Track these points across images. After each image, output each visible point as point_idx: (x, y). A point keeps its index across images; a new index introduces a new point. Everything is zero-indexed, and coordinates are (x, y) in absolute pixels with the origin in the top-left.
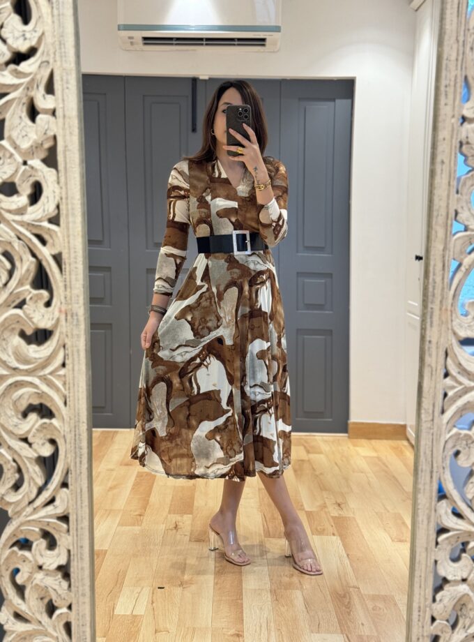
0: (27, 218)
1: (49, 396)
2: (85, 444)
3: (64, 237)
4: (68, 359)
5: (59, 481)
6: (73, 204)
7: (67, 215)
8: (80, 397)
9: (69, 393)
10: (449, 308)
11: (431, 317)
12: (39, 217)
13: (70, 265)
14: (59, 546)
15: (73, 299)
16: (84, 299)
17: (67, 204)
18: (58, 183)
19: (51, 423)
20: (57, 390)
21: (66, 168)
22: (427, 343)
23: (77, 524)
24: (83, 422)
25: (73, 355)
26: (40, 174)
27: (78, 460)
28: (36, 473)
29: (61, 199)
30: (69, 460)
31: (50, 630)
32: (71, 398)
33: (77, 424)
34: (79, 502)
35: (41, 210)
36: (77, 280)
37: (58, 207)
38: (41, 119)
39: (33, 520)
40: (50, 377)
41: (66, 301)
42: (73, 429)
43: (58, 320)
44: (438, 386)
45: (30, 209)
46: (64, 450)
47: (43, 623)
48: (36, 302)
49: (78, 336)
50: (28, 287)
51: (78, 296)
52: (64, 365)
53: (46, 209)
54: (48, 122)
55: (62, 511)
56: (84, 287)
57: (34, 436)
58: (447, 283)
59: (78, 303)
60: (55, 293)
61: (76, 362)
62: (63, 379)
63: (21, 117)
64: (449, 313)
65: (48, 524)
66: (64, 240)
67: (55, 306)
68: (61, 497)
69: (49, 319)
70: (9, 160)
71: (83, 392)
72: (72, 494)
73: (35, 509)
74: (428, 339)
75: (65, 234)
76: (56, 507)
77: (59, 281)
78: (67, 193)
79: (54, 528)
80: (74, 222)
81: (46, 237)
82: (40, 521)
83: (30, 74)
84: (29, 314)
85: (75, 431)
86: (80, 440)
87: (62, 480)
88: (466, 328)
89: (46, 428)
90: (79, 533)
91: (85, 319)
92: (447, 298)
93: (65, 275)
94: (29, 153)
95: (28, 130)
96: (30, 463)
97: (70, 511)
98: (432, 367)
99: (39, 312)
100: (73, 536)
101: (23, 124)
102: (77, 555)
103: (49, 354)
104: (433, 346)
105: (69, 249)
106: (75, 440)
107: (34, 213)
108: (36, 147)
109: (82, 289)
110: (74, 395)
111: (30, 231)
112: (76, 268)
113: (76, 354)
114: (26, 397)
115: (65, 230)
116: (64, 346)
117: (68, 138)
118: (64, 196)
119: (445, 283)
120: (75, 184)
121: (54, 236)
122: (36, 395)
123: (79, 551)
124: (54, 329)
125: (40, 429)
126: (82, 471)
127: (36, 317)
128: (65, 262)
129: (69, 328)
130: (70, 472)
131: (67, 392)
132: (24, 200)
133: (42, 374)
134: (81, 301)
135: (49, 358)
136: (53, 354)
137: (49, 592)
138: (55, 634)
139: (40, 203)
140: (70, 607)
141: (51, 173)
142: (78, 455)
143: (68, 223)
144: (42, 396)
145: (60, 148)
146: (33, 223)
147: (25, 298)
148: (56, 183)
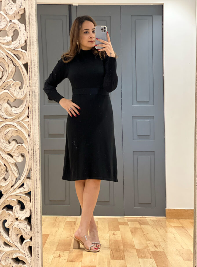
0: (11, 47)
1: (21, 132)
4: (30, 113)
5: (26, 175)
6: (33, 40)
7: (30, 45)
8: (36, 132)
9: (31, 130)
12: (18, 46)
13: (31, 68)
14: (26, 208)
15: (33, 84)
17: (30, 40)
19: (22, 146)
20: (25, 128)
21: (29, 23)
23: (34, 197)
24: (37, 145)
25: (32, 111)
26: (17, 26)
27: (35, 164)
28: (15, 171)
29: (27, 38)
30: (31, 164)
31: (22, 250)
32: (32, 133)
33: (34, 146)
34: (35, 186)
35: (18, 43)
36: (35, 75)
37: (26, 41)
38: (18, 1)
39: (13, 195)
40: (21, 122)
41: (30, 85)
42: (32, 149)
43: (26, 95)
45: (13, 43)
46: (28, 159)
47: (18, 247)
48: (16, 86)
49: (35, 102)
50: (12, 79)
52: (28, 117)
53: (20, 43)
54: (22, 2)
55: (27, 190)
57: (14, 152)
59: (35, 87)
60: (24, 83)
61: (34, 115)
62: (28, 123)
65: (21, 197)
66: (29, 57)
67: (24, 88)
68: (27, 183)
69: (21, 95)
70: (3, 20)
71: (37, 129)
72: (32, 181)
73: (14, 189)
75: (29, 54)
76: (24, 188)
77: (26, 76)
78: (30, 35)
79: (24, 199)
80: (33, 48)
81: (20, 55)
82: (17, 196)
84: (12, 92)
85: (34, 149)
86: (36, 154)
89: (19, 148)
93: (29, 73)
94: (13, 16)
95: (12, 6)
96: (13, 166)
97: (31, 190)
99: (17, 91)
100: (33, 203)
101: (10, 4)
102: (35, 212)
103: (21, 111)
105: (31, 61)
106: (34, 154)
107: (15, 44)
108: (16, 14)
109: (37, 80)
110: (33, 131)
111: (13, 53)
112: (34, 70)
113: (34, 111)
114: (10, 132)
115: (29, 52)
116: (28, 108)
117: (30, 9)
118: (28, 36)
120: (34, 31)
121: (24, 55)
122: (15, 131)
123: (35, 210)
124: (24, 100)
125: (17, 148)
126: (37, 170)
127: (16, 94)
128: (29, 67)
129: (31, 98)
130: (31, 170)
131: (30, 129)
132: (10, 38)
133: (18, 121)
134: (37, 85)
135: (21, 113)
136: (23, 112)
137: (21, 231)
138: (24, 252)
139: (17, 40)
140: (31, 239)
141: (22, 26)
142: (35, 161)
143: (30, 49)
144: (18, 132)
145: (27, 14)
146: (14, 49)
147: (10, 85)
148: (25, 30)
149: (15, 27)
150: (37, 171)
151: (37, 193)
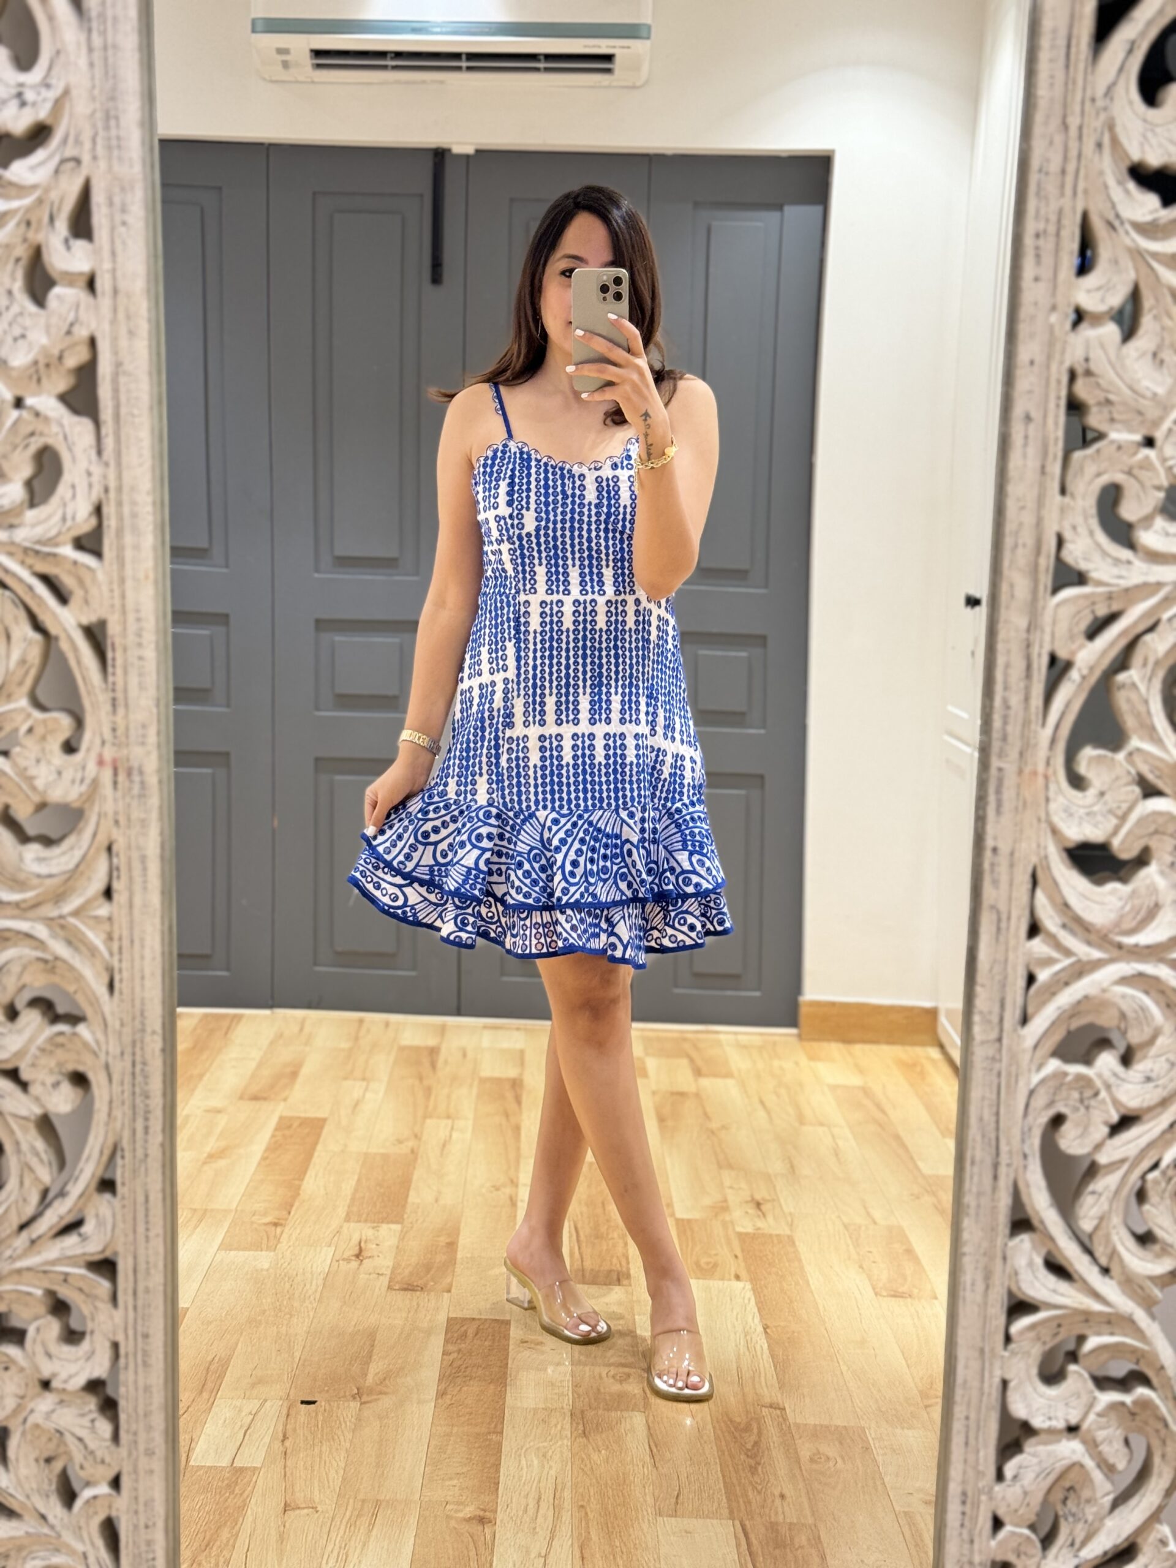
0: (22, 535)
1: (71, 968)
2: (156, 1084)
3: (111, 583)
4: (119, 877)
5: (93, 1175)
6: (134, 503)
7: (120, 532)
8: (147, 972)
9: (120, 961)
10: (1041, 768)
11: (998, 791)
12: (53, 532)
13: (125, 650)
14: (92, 1332)
15: (133, 733)
16: (159, 733)
17: (119, 504)
18: (99, 452)
19: (75, 1034)
20: (93, 951)
21: (117, 416)
22: (988, 854)
23: (136, 1281)
24: (154, 1033)
25: (130, 869)
26: (55, 429)
27: (140, 1123)
28: (37, 1154)
29: (106, 490)
30: (118, 1125)
31: (68, 1537)
32: (125, 974)
33: (138, 1036)
34: (141, 1229)
35: (58, 517)
36: (141, 687)
37: (98, 510)
38: (59, 297)
39: (29, 1269)
40: (72, 920)
41: (115, 737)
42: (129, 1050)
43: (95, 783)
44: (1011, 956)
45: (30, 515)
46: (106, 1098)
47: (50, 1518)
48: (43, 738)
49: (144, 823)
50: (23, 702)
51: (144, 726)
52: (108, 893)
53: (69, 516)
54: (78, 306)
55: (99, 1248)
56: (158, 706)
57: (33, 1065)
58: (1037, 708)
59: (143, 744)
60: (89, 721)
61: (137, 887)
62: (106, 927)
63: (10, 293)
64: (1040, 781)
65: (66, 1278)
66: (112, 591)
67: (88, 750)
68: (97, 1216)
69: (73, 782)
71: (154, 959)
72: (124, 1207)
73: (33, 1242)
74: (989, 843)
75: (116, 575)
76: (84, 1238)
77: (98, 691)
78: (119, 477)
79: (81, 1290)
80: (137, 547)
81: (68, 581)
82: (45, 1272)
83: (34, 187)
84: (26, 769)
85: (134, 1054)
86: (146, 1077)
87: (99, 1173)
88: (1081, 818)
89: (62, 1045)
90: (140, 1303)
91: (160, 782)
92: (1036, 745)
93: (114, 674)
94: (30, 377)
95: (27, 322)
96: (25, 1130)
97: (120, 1249)
98: (998, 913)
99: (49, 762)
100: (126, 1309)
101: (15, 309)
102: (135, 1354)
103: (71, 866)
104: (1003, 860)
105: (124, 612)
106: (133, 1074)
107: (39, 523)
108: (48, 365)
109: (155, 710)
110: (132, 967)
111: (30, 567)
112: (141, 658)
113: (136, 865)
114: (16, 969)
115: (115, 567)
116: (109, 849)
117: (123, 343)
118: (112, 485)
119: (1033, 709)
120: (140, 456)
121: (88, 581)
122: (41, 965)
123: (140, 1346)
124: (86, 806)
125: (48, 1047)
126: (150, 1152)
127: (43, 776)
128: (113, 645)
129: (121, 803)
130: (119, 1154)
131: (116, 958)
132: (14, 491)
133: (54, 913)
134: (152, 738)
135: (73, 876)
136: (82, 868)
137: (66, 1445)
138: (80, 1547)
139: (55, 500)
140: (116, 1483)
141: (80, 428)
142: (140, 1111)
143: (121, 549)
144: (54, 968)
145: (104, 368)
146: (38, 547)
147: (16, 730)
148: (93, 453)
149: (41, 434)
150: (149, 1160)
151: (147, 1263)
